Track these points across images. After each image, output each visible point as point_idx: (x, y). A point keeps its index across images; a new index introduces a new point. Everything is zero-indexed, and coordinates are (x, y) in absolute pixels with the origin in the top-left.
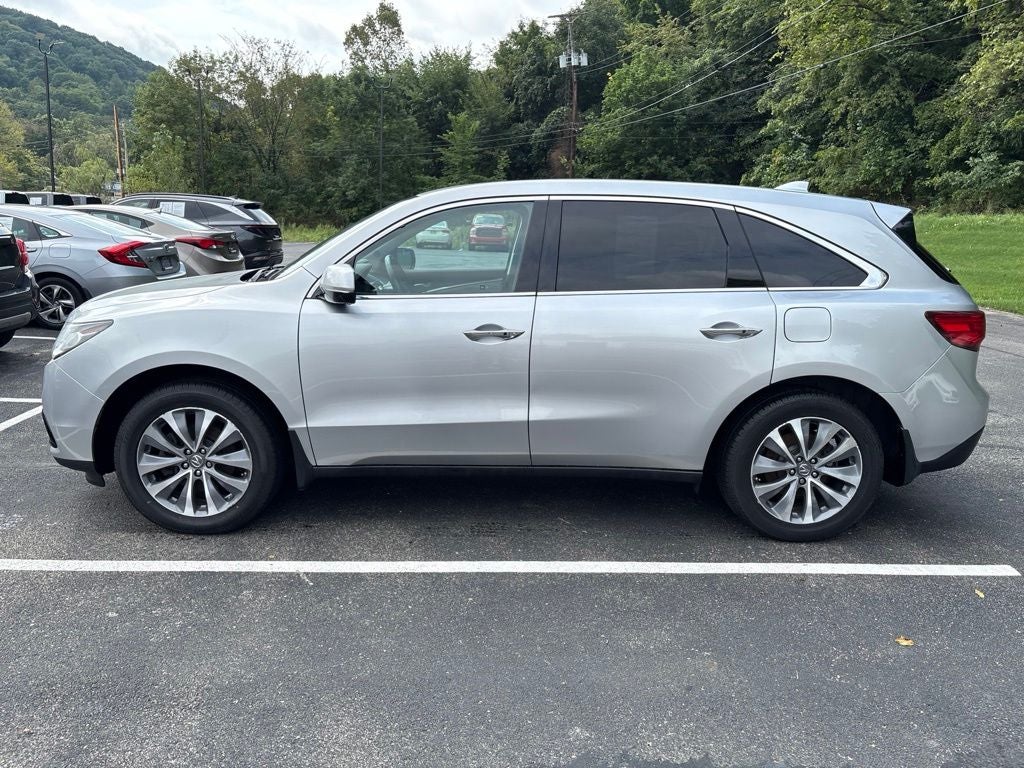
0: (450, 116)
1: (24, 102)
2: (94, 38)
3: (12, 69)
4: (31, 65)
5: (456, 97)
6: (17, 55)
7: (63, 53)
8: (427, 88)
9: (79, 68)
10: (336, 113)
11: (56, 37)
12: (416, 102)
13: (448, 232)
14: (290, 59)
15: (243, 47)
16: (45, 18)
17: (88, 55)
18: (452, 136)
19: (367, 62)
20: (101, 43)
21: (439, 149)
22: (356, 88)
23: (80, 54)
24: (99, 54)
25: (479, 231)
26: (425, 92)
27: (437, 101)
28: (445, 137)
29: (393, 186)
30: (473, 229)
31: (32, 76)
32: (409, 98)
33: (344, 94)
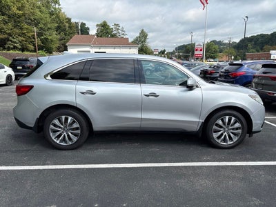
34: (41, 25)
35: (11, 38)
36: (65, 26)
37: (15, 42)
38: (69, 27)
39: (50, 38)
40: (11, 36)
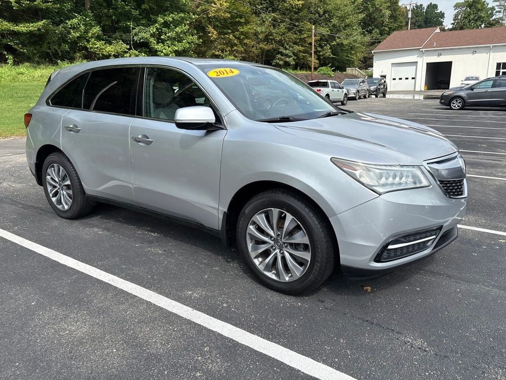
34: (335, 21)
35: (282, 49)
36: (383, 16)
37: (287, 56)
38: (391, 16)
39: (345, 42)
40: (283, 45)
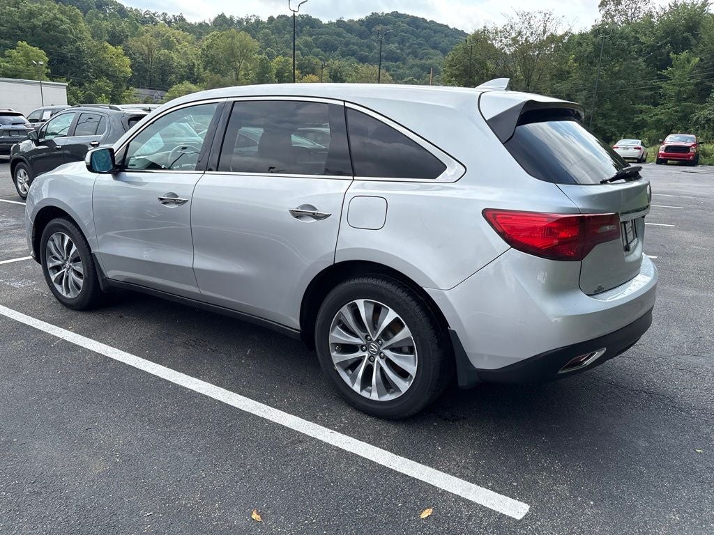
0: (672, 55)
1: (401, 71)
2: (447, 26)
3: (399, 51)
4: (409, 47)
5: (686, 39)
6: (403, 42)
7: (427, 38)
8: (659, 33)
9: (435, 47)
10: (575, 60)
11: (425, 28)
12: (648, 47)
13: (639, 149)
14: (548, 24)
15: (516, 19)
16: (421, 17)
17: (442, 38)
18: (671, 72)
19: (616, 19)
20: (450, 29)
21: (658, 83)
22: (594, 39)
23: (437, 38)
24: (448, 37)
25: (668, 148)
26: (657, 37)
27: (666, 44)
28: (665, 72)
29: (615, 114)
30: (663, 146)
31: (408, 55)
32: (643, 43)
33: (584, 45)
